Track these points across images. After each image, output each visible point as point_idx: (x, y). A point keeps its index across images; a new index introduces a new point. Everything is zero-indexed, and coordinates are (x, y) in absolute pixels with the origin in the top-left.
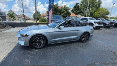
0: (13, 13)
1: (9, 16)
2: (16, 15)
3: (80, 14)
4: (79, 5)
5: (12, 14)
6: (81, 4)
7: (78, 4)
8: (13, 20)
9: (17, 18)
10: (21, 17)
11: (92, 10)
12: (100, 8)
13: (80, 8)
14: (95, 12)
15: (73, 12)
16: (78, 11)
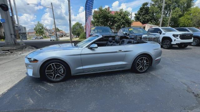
0: (43, 28)
1: (36, 32)
2: (47, 30)
3: (152, 22)
4: (149, 6)
5: (41, 29)
6: (153, 5)
7: (146, 4)
8: (41, 38)
9: (48, 34)
10: (53, 33)
11: (175, 14)
12: (192, 7)
13: (150, 11)
14: (180, 16)
15: (137, 19)
16: (147, 18)
